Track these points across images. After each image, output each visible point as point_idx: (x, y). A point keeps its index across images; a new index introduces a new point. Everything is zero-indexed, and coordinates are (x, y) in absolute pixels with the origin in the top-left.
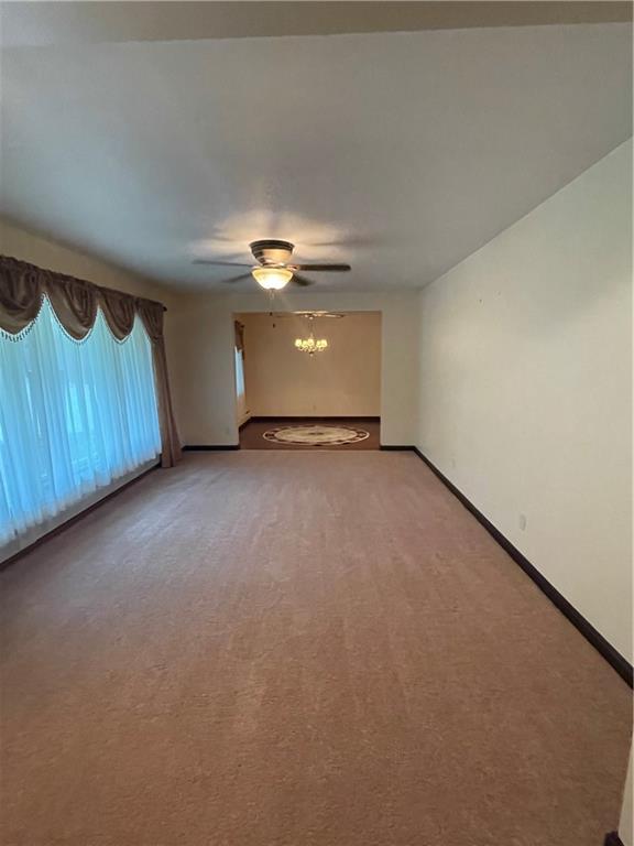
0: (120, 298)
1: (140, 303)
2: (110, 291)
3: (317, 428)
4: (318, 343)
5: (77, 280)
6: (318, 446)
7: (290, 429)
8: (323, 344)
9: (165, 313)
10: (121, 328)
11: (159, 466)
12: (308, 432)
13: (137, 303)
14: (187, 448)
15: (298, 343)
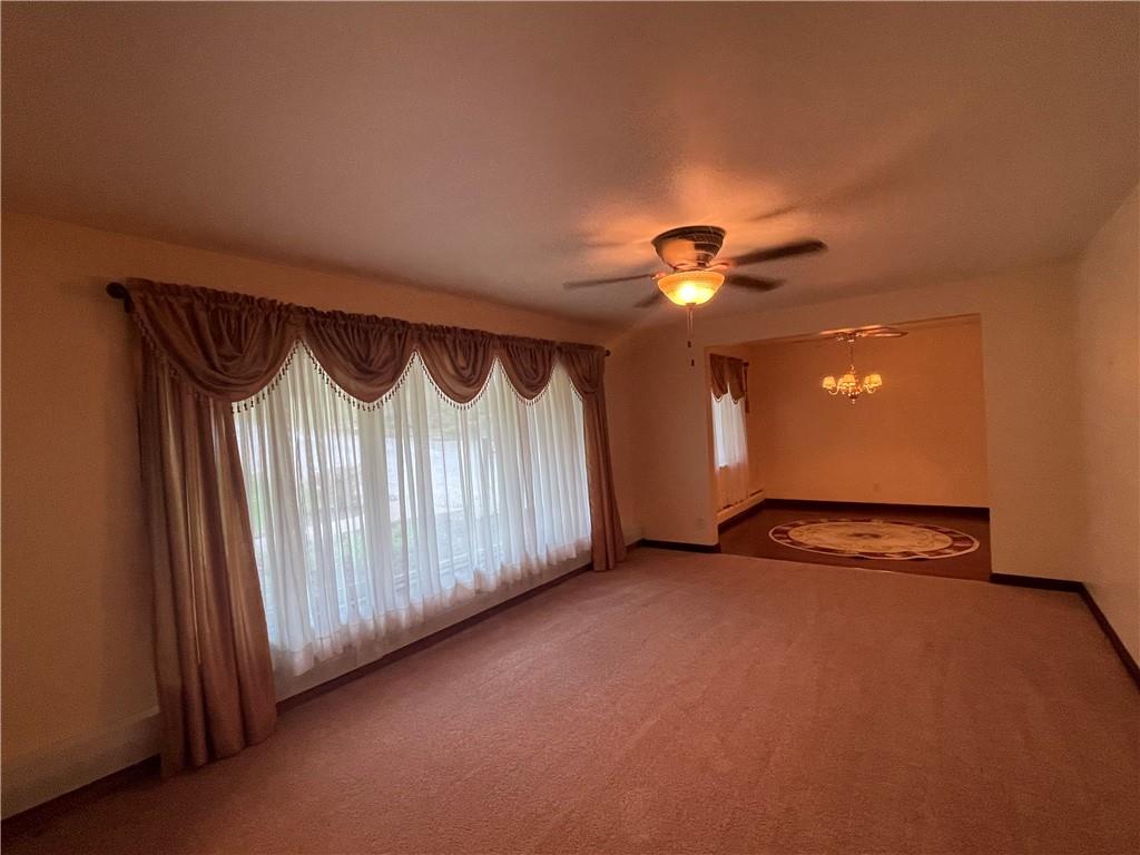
0: (533, 346)
1: (564, 350)
2: (513, 338)
3: (876, 525)
4: (867, 379)
5: (464, 331)
6: (860, 560)
7: (824, 524)
8: (874, 381)
9: (607, 359)
10: (529, 383)
11: (589, 567)
12: (851, 531)
13: (559, 349)
14: (644, 543)
15: (828, 382)
